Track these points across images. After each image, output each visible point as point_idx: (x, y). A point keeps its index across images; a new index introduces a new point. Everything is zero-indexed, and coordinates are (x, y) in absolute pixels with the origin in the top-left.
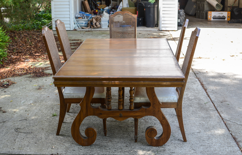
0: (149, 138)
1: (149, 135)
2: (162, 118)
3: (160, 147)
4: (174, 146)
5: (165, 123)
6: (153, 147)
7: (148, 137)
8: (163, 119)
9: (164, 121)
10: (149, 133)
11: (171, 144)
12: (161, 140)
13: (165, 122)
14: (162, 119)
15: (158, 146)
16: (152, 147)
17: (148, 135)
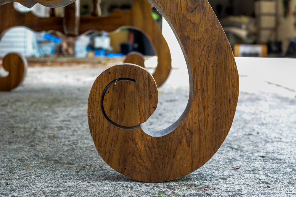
0: (112, 125)
1: (111, 109)
2: (183, 5)
3: (172, 184)
4: (257, 181)
5: (207, 30)
6: (132, 184)
7: (106, 121)
8: (191, 11)
9: (197, 21)
10: (108, 96)
11: (233, 172)
12: (180, 142)
13: (201, 30)
14: (184, 10)
15: (166, 180)
16: (126, 183)
17: (106, 109)
